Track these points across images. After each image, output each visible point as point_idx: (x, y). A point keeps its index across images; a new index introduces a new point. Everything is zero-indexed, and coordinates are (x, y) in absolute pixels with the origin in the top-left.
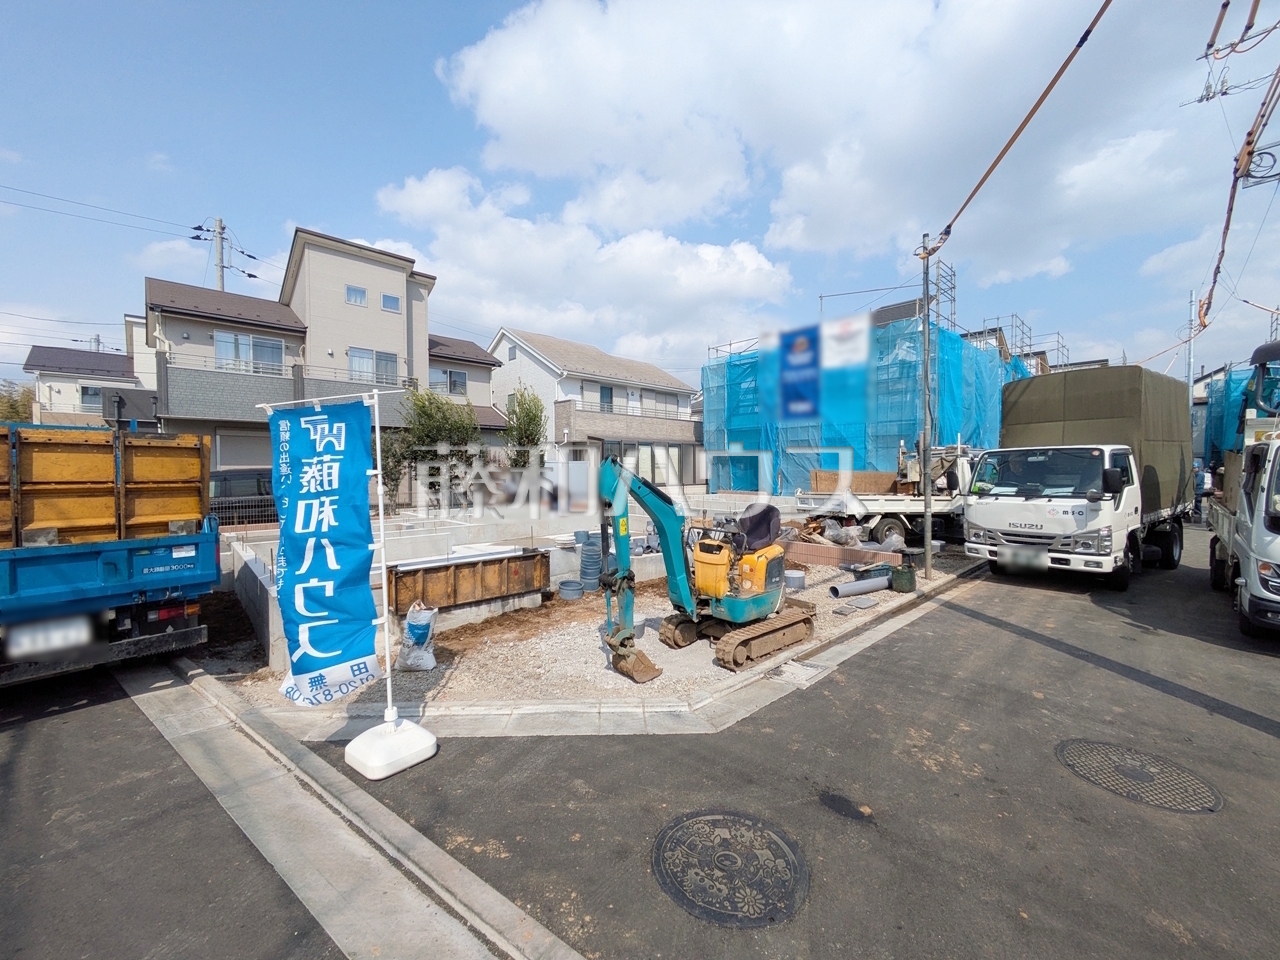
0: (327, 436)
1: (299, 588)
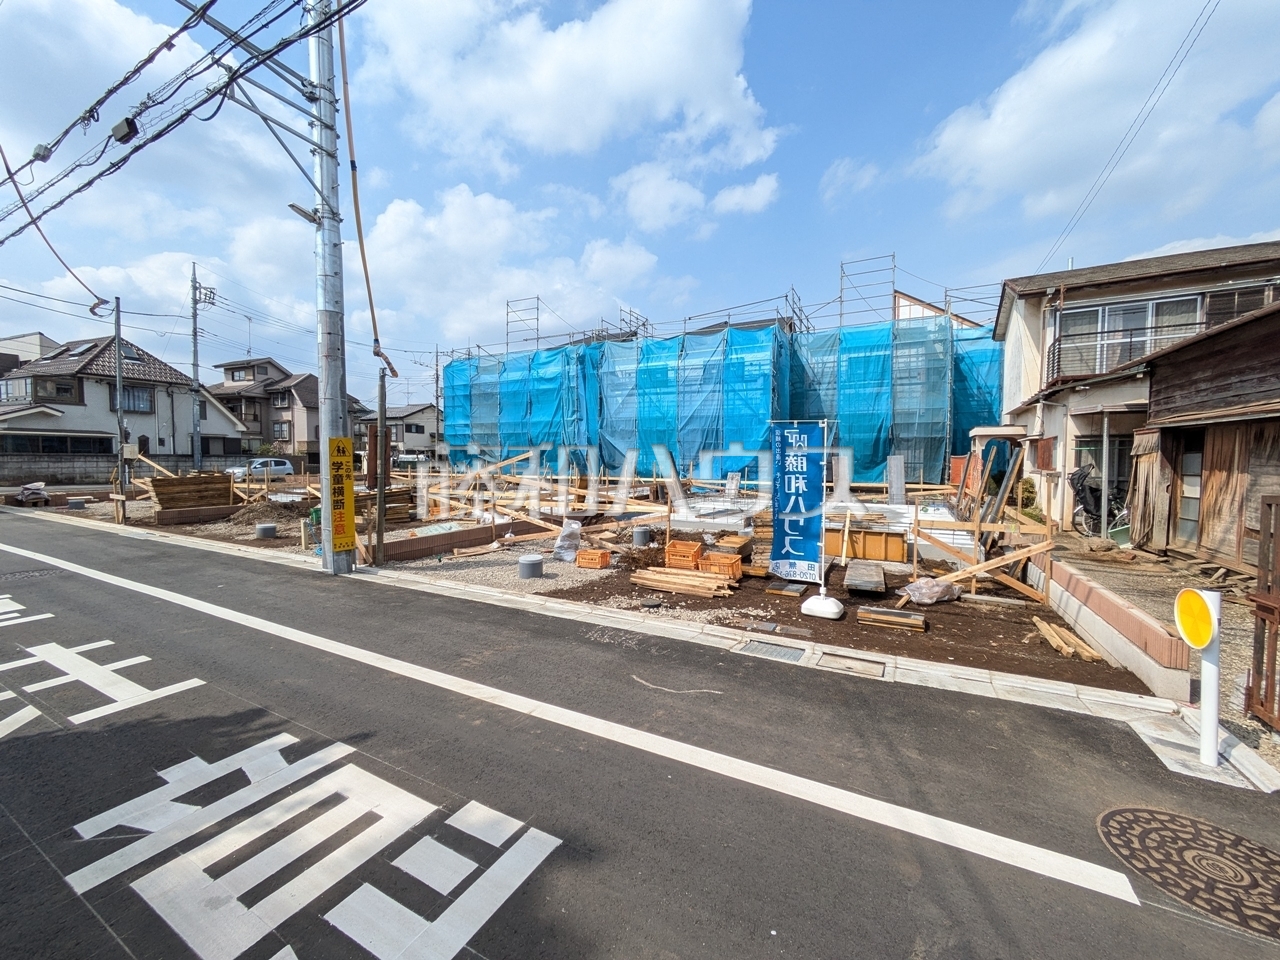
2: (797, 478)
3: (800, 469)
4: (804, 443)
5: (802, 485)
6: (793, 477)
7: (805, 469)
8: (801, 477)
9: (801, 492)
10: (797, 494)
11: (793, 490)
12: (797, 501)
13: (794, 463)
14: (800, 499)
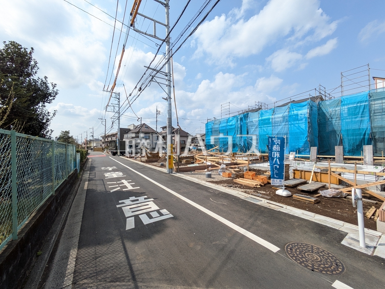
2: (277, 153)
3: (278, 150)
4: (279, 142)
5: (278, 155)
6: (275, 153)
7: (279, 150)
8: (278, 153)
9: (278, 157)
10: (276, 158)
11: (275, 157)
12: (276, 160)
13: (276, 148)
14: (278, 159)
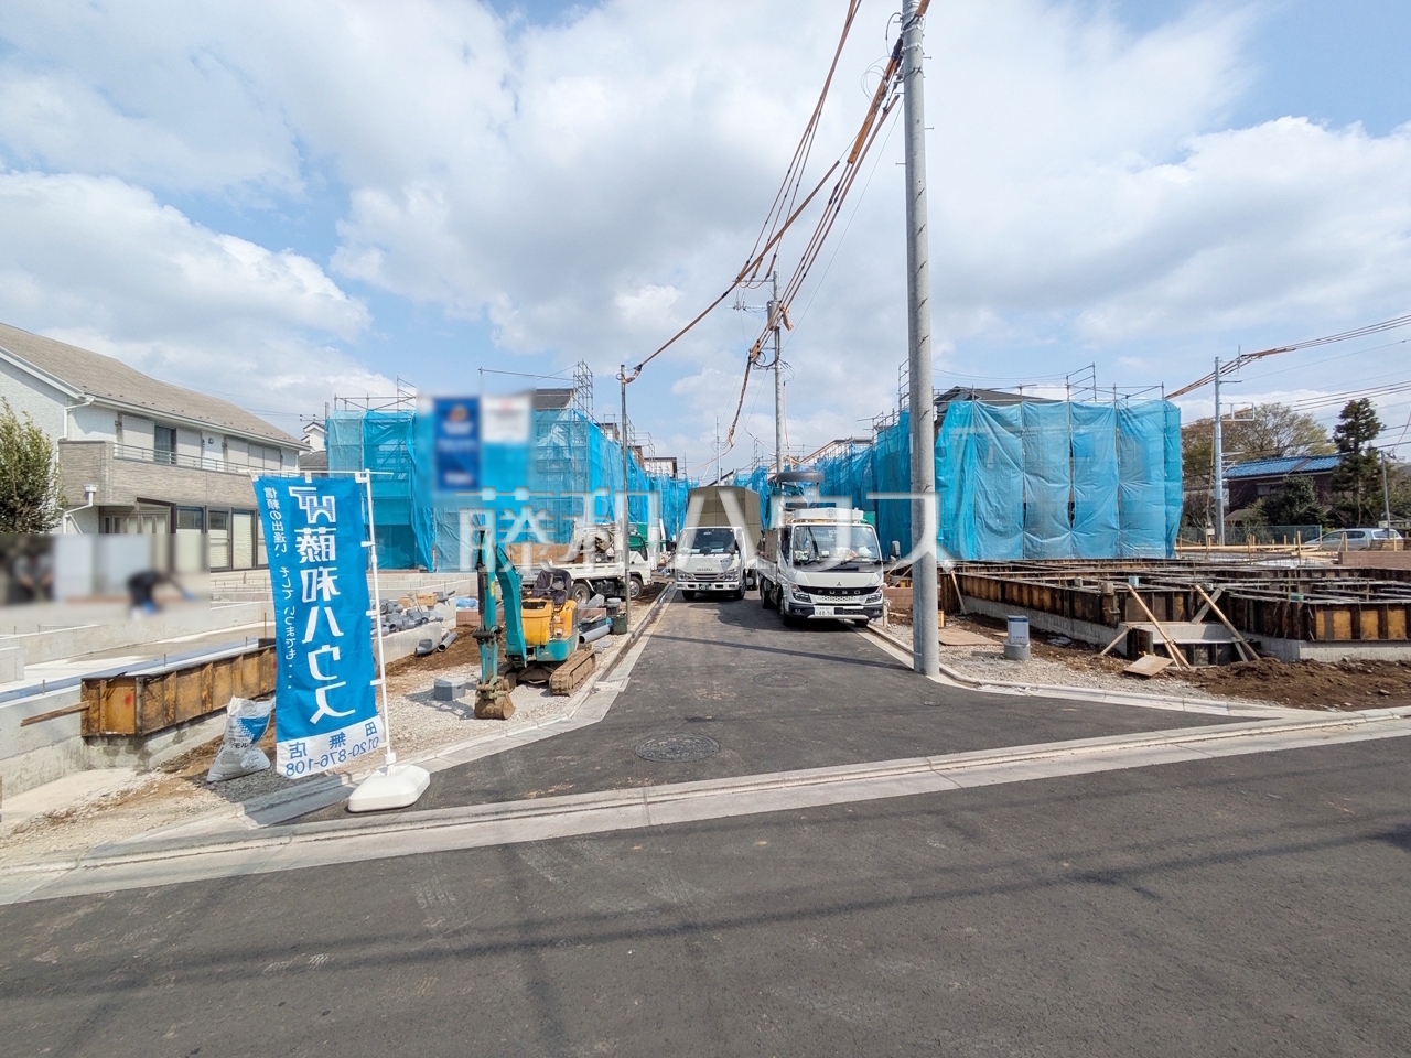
0: (316, 509)
1: (312, 658)
